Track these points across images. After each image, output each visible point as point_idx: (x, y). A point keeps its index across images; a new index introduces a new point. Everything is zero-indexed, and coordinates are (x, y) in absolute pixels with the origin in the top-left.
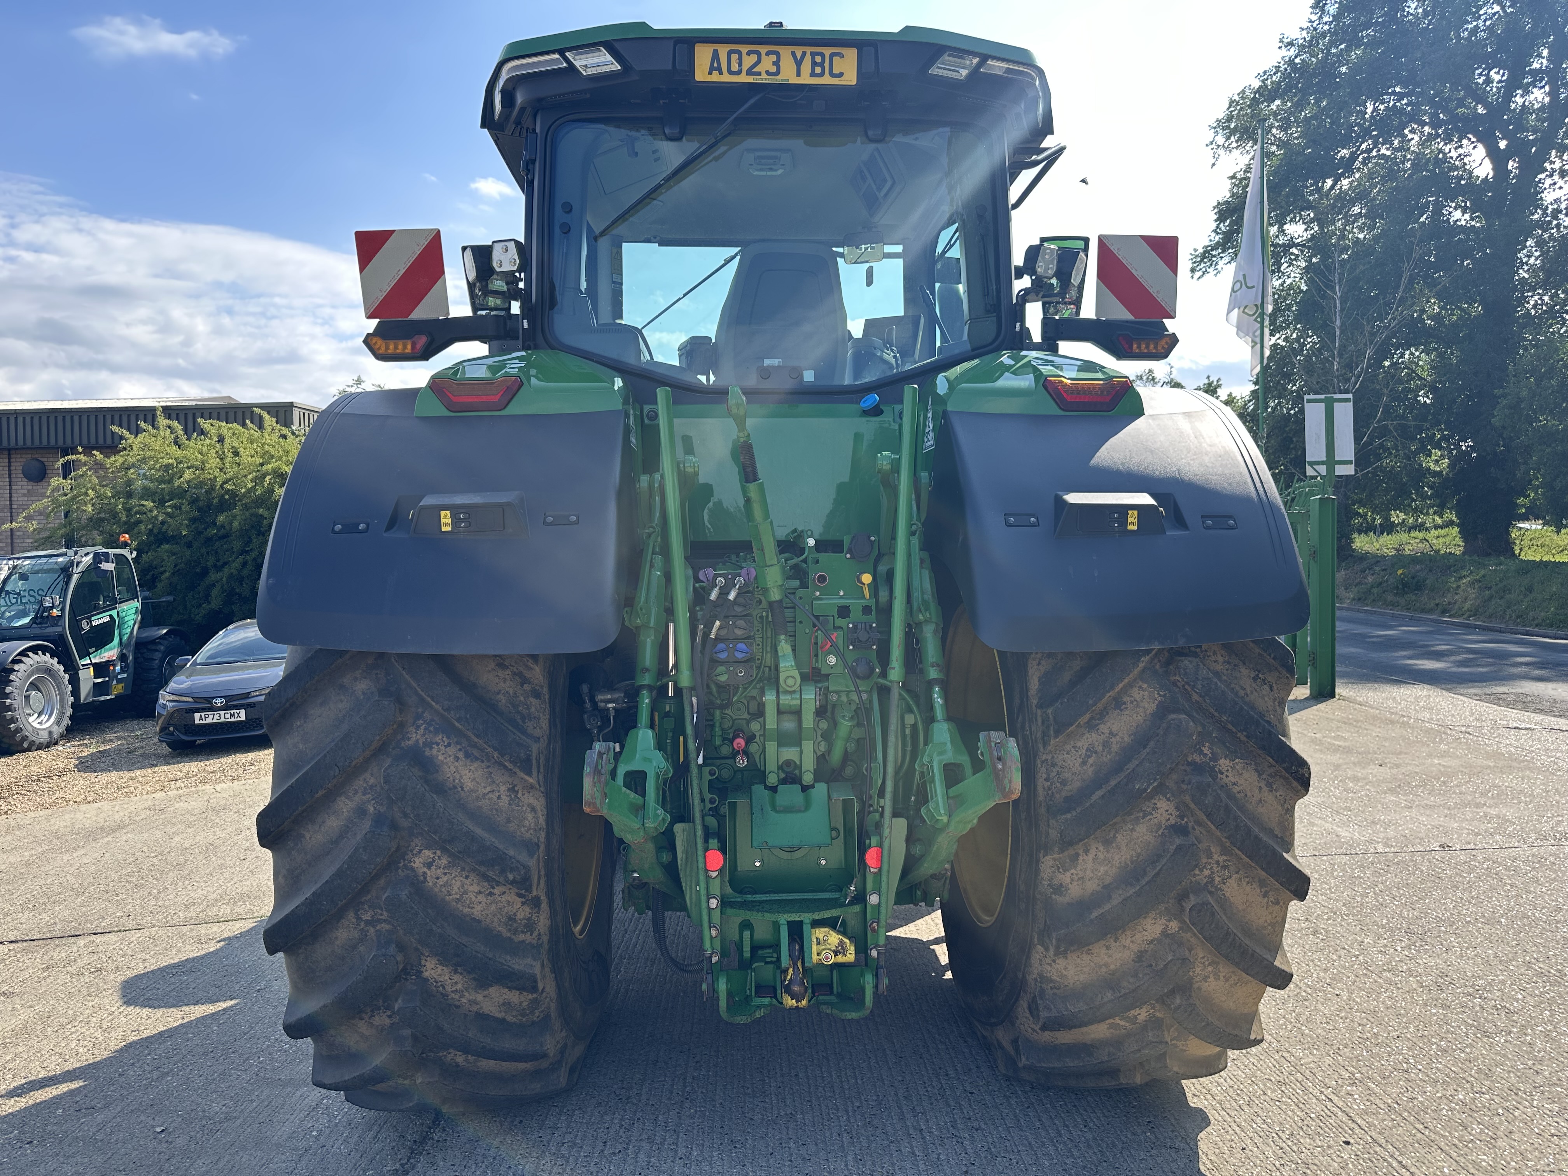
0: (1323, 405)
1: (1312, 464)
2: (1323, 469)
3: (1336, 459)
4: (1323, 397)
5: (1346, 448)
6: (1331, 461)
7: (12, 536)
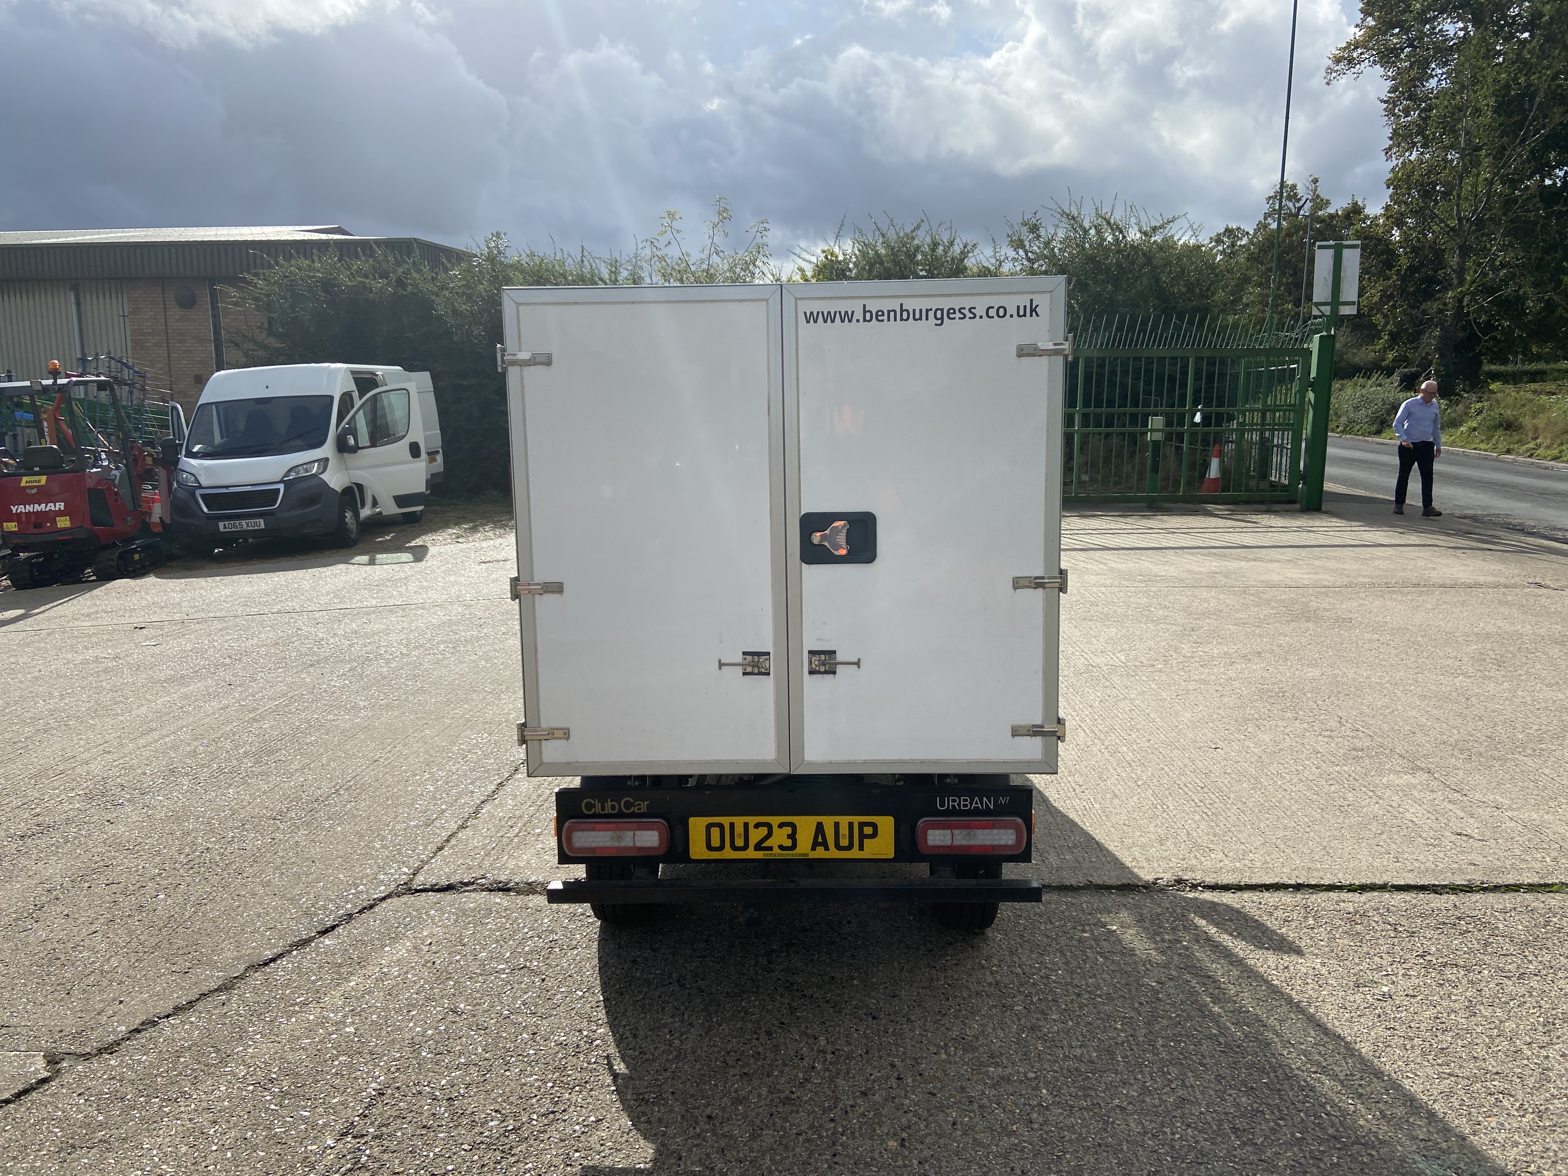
0: (1331, 252)
1: (1318, 304)
2: (1327, 310)
3: (1342, 299)
4: (1332, 243)
5: (1350, 291)
6: (1335, 301)
7: (169, 356)
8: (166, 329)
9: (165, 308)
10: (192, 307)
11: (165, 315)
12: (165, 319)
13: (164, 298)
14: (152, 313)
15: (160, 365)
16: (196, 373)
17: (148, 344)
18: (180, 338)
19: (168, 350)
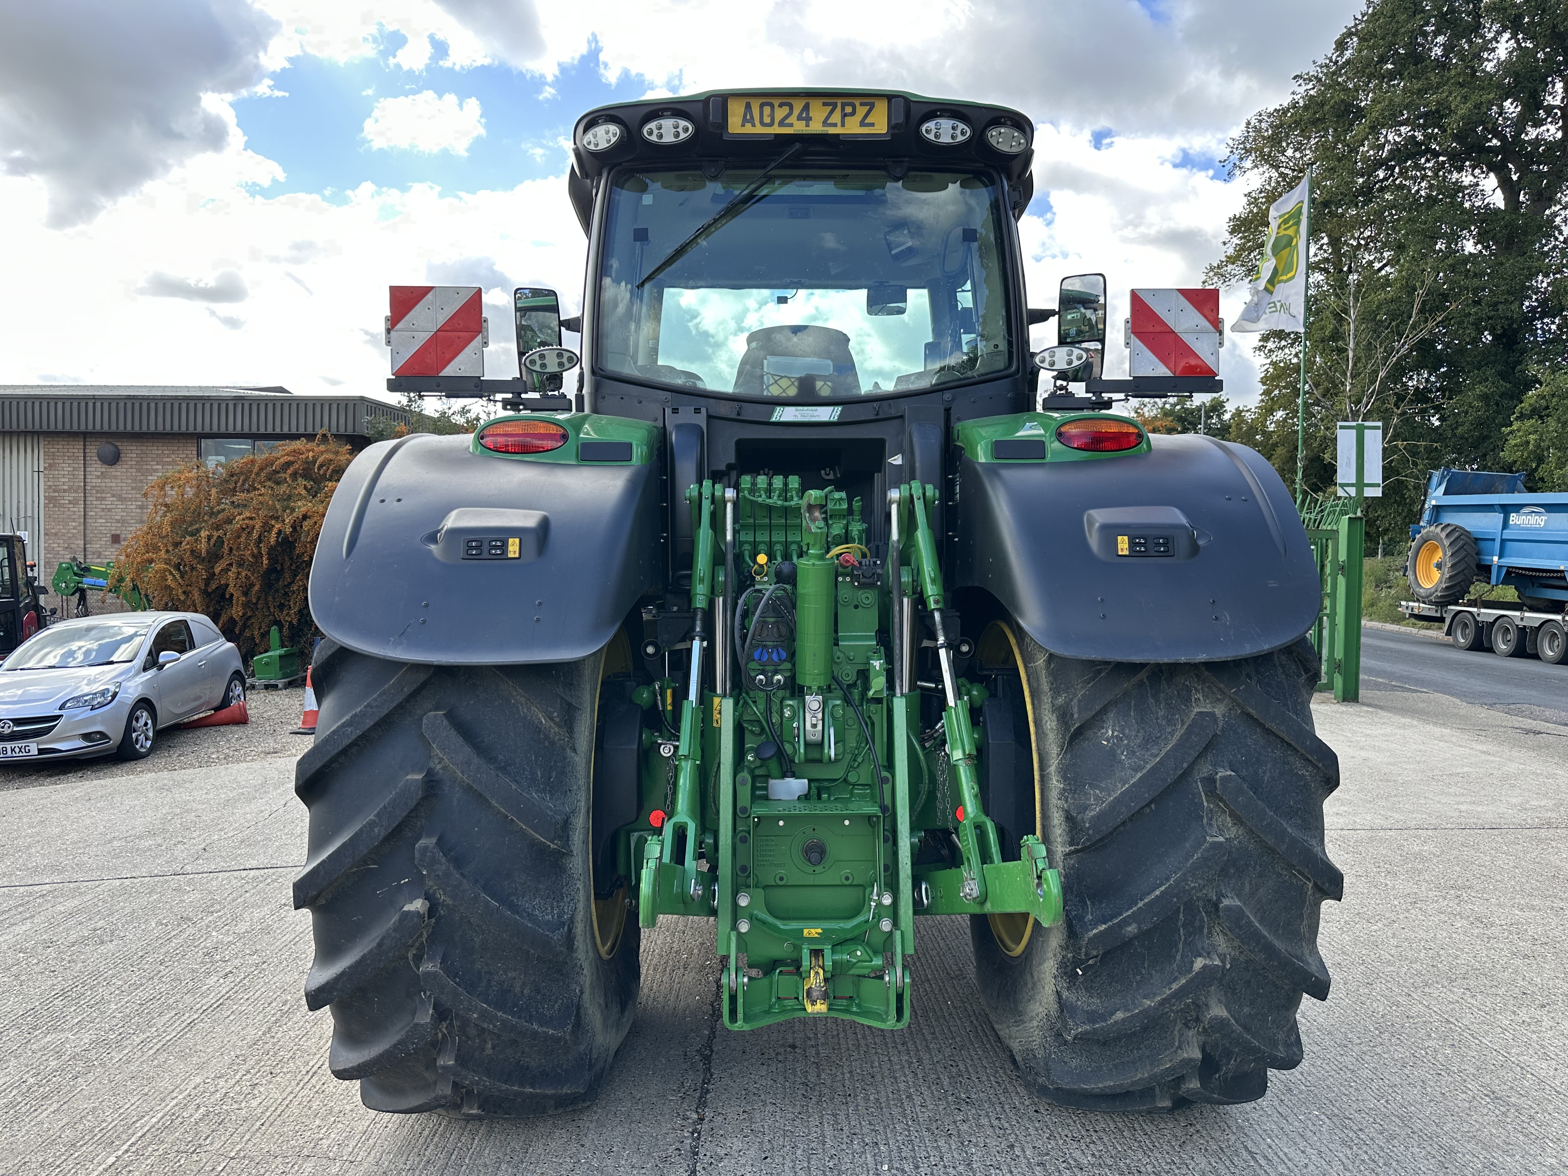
0: (1354, 432)
1: (1342, 486)
2: (1352, 491)
3: (1366, 480)
4: (1355, 424)
5: (1374, 471)
6: (1360, 484)
7: (85, 515)
8: (85, 486)
9: (85, 464)
10: (115, 464)
11: (85, 471)
12: (85, 475)
13: (85, 453)
14: (69, 469)
15: (74, 524)
16: (113, 532)
17: (62, 502)
18: (99, 495)
19: (85, 508)
